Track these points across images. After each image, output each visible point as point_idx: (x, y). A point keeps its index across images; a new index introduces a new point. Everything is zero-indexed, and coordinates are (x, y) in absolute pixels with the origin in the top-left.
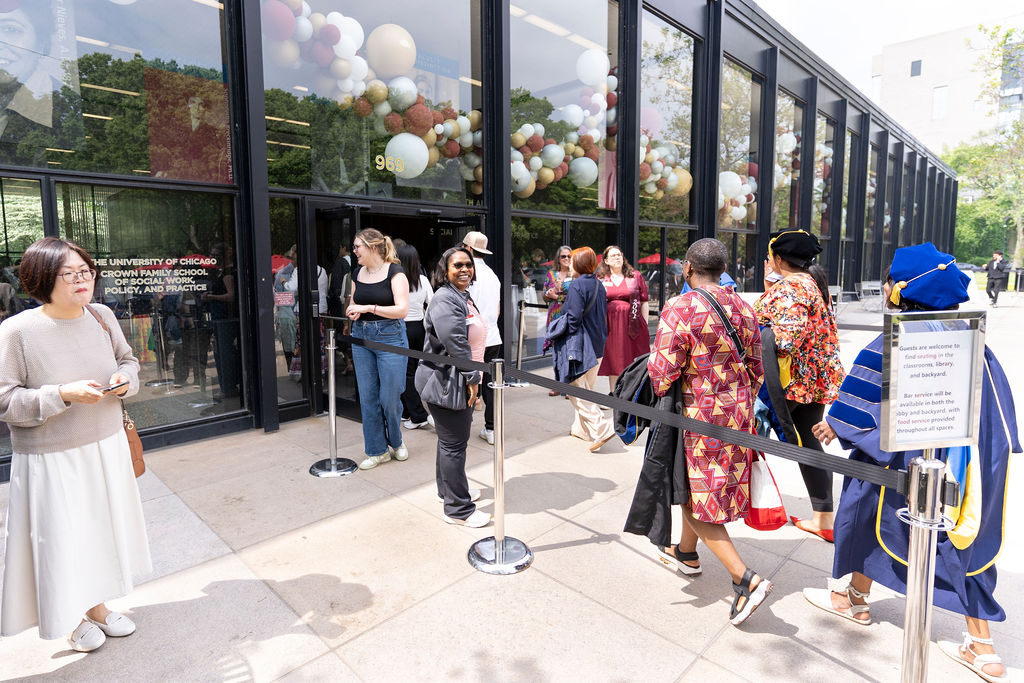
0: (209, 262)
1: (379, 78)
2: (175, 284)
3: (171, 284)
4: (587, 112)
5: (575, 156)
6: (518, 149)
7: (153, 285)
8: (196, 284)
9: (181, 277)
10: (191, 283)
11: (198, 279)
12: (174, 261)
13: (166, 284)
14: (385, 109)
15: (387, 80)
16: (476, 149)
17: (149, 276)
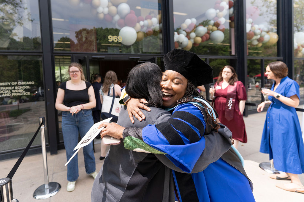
0: (30, 83)
1: (114, 5)
2: (16, 92)
3: (14, 93)
4: (218, 11)
5: (213, 31)
6: (184, 30)
7: (6, 93)
8: (25, 92)
9: (18, 89)
10: (23, 92)
11: (26, 90)
12: (15, 83)
13: (12, 92)
14: (117, 18)
15: (117, 6)
16: (161, 31)
17: (4, 90)
